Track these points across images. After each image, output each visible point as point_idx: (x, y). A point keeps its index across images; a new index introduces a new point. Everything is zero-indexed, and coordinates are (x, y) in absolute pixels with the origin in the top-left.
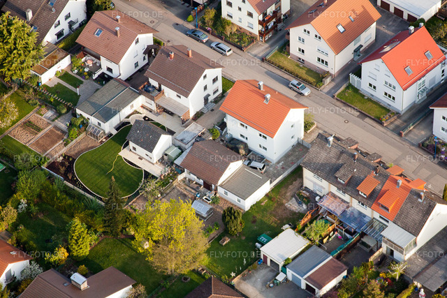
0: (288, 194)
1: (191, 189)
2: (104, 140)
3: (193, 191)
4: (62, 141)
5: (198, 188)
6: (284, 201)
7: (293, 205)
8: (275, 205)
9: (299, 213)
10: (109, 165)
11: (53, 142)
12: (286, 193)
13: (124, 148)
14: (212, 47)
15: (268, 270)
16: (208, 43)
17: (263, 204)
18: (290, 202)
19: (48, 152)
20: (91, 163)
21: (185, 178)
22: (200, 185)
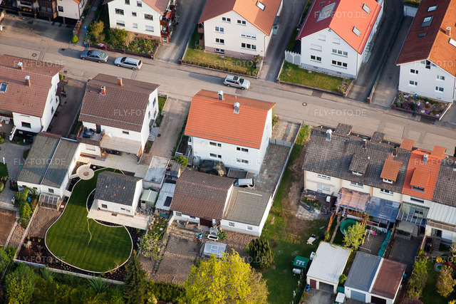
0: (292, 203)
1: (188, 232)
2: (62, 207)
3: (191, 233)
4: (16, 223)
5: (195, 227)
6: (292, 212)
7: (304, 214)
8: (286, 220)
9: (315, 220)
10: (85, 233)
11: (8, 228)
12: (289, 203)
13: (89, 208)
14: (117, 65)
15: (319, 294)
16: (111, 61)
17: (272, 223)
18: (299, 212)
19: (8, 240)
20: (64, 237)
21: (175, 221)
22: (197, 224)
